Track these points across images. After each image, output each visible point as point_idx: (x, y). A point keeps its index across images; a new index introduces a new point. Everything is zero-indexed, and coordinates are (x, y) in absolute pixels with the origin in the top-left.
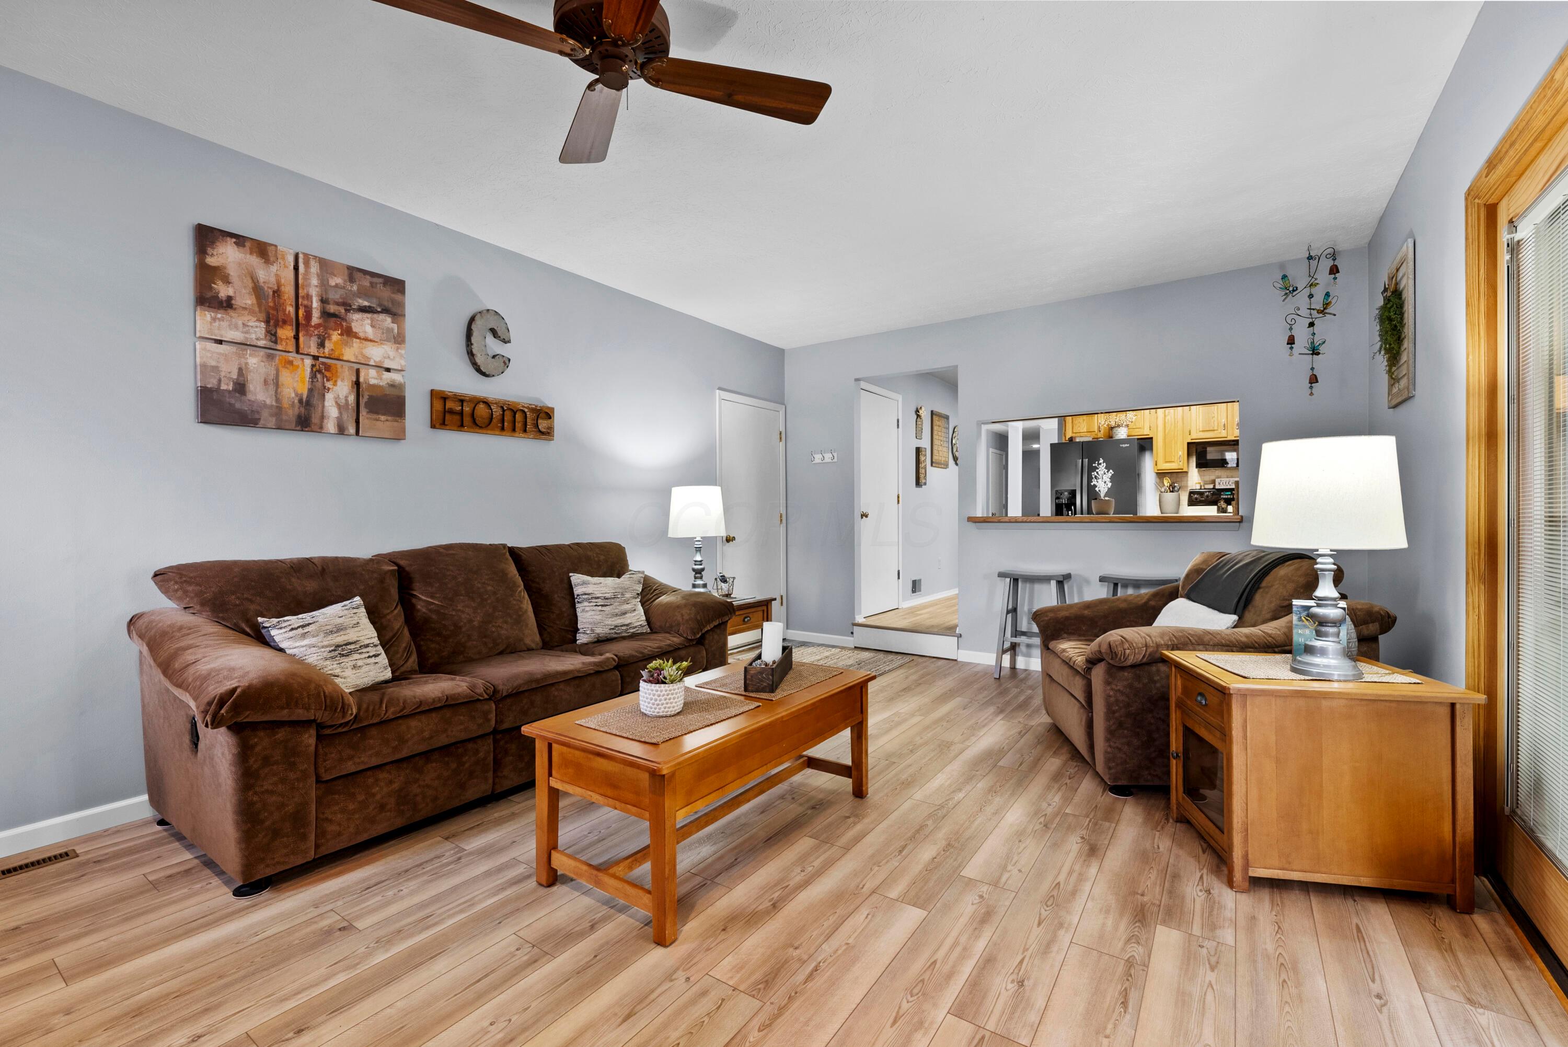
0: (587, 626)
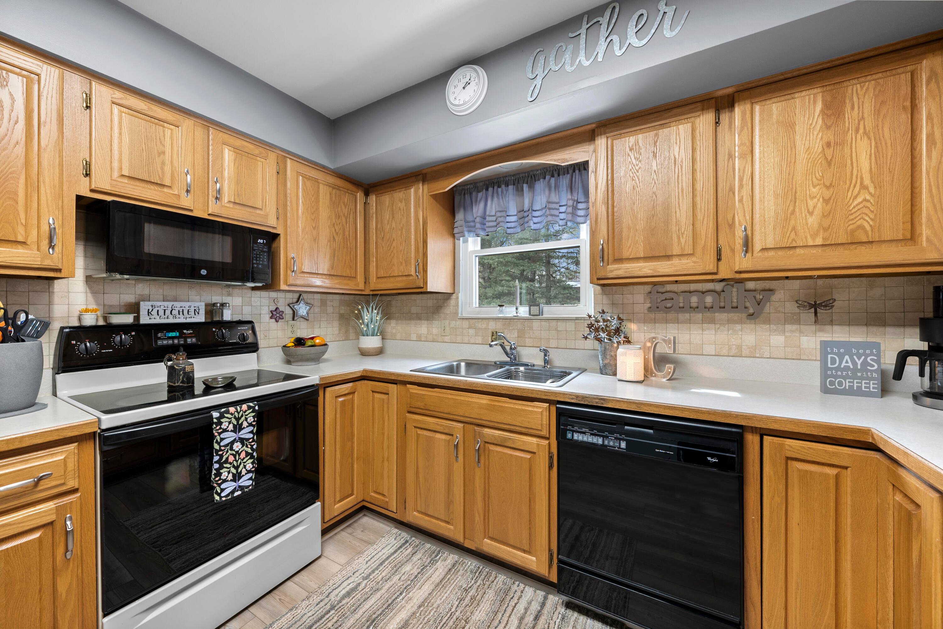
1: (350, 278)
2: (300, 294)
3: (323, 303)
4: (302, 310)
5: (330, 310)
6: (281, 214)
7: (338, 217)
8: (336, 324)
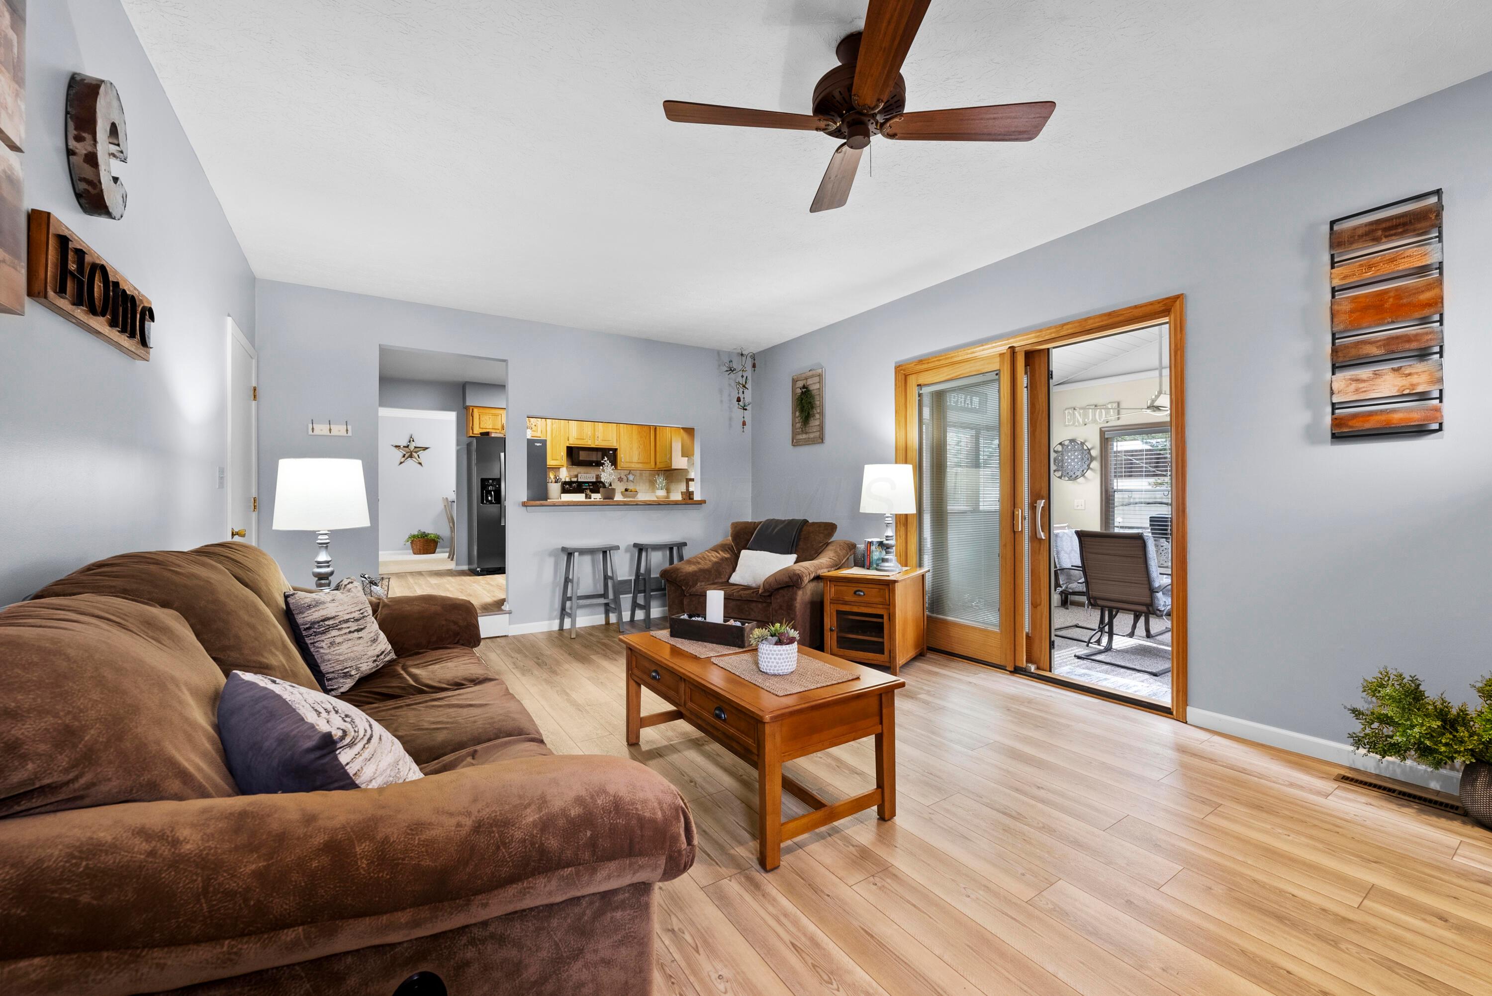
0: (349, 664)
1: (647, 463)
2: (630, 470)
3: (641, 475)
4: (631, 477)
5: (644, 478)
6: (618, 440)
7: (641, 437)
8: (647, 484)
